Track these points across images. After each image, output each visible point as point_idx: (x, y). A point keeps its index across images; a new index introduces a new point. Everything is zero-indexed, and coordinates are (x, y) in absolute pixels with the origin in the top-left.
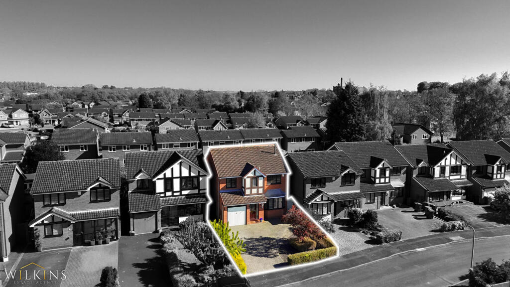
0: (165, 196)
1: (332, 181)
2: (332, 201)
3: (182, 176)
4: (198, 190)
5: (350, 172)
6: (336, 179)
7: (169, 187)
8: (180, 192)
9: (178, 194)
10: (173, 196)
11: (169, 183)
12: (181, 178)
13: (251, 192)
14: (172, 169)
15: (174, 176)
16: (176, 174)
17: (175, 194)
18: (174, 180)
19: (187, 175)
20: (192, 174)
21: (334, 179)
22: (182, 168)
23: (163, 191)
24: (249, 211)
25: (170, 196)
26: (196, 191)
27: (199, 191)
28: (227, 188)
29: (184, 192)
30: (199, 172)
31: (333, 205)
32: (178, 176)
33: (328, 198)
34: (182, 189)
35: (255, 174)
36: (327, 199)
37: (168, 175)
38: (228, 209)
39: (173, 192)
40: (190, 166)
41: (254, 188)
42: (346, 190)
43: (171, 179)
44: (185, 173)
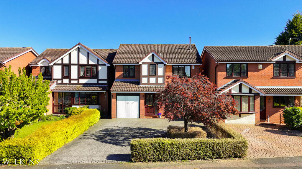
0: (62, 83)
1: (258, 70)
2: (257, 95)
3: (80, 63)
4: (96, 80)
5: (287, 59)
6: (263, 68)
7: (66, 74)
8: (78, 80)
9: (76, 82)
10: (70, 83)
11: (66, 68)
12: (80, 66)
13: (148, 80)
14: (70, 54)
15: (72, 63)
16: (74, 61)
17: (72, 82)
18: (72, 67)
19: (86, 63)
20: (91, 62)
21: (260, 67)
22: (80, 54)
23: (60, 77)
24: (143, 101)
25: (66, 84)
26: (94, 81)
27: (98, 82)
28: (124, 77)
29: (82, 81)
30: (98, 60)
31: (258, 101)
32: (76, 63)
33: (250, 90)
34: (79, 77)
35: (153, 60)
36: (248, 92)
37: (66, 61)
38: (118, 96)
39: (71, 80)
40: (88, 54)
41: (152, 76)
42: (281, 85)
43: (69, 66)
44: (83, 60)
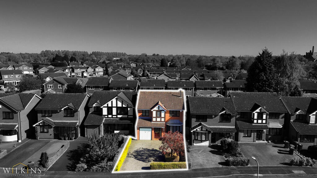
0: (108, 117)
1: (212, 118)
2: (209, 132)
3: (118, 106)
4: (127, 116)
5: (227, 113)
6: (215, 117)
7: (110, 112)
8: (117, 115)
9: (115, 117)
10: (112, 117)
11: (110, 110)
12: (117, 108)
13: (156, 119)
14: (112, 102)
15: (113, 106)
16: (114, 105)
17: (113, 117)
18: (113, 108)
20: (124, 106)
21: (213, 116)
22: (118, 101)
23: (106, 114)
24: (153, 131)
25: (110, 118)
26: (126, 116)
27: (128, 116)
28: (143, 116)
29: (119, 116)
30: (128, 105)
31: (210, 135)
32: (115, 106)
33: (207, 129)
34: (117, 114)
35: (159, 109)
36: (205, 130)
37: (110, 105)
38: (140, 129)
39: (113, 115)
40: (122, 101)
41: (159, 117)
42: (224, 125)
44: (120, 105)
